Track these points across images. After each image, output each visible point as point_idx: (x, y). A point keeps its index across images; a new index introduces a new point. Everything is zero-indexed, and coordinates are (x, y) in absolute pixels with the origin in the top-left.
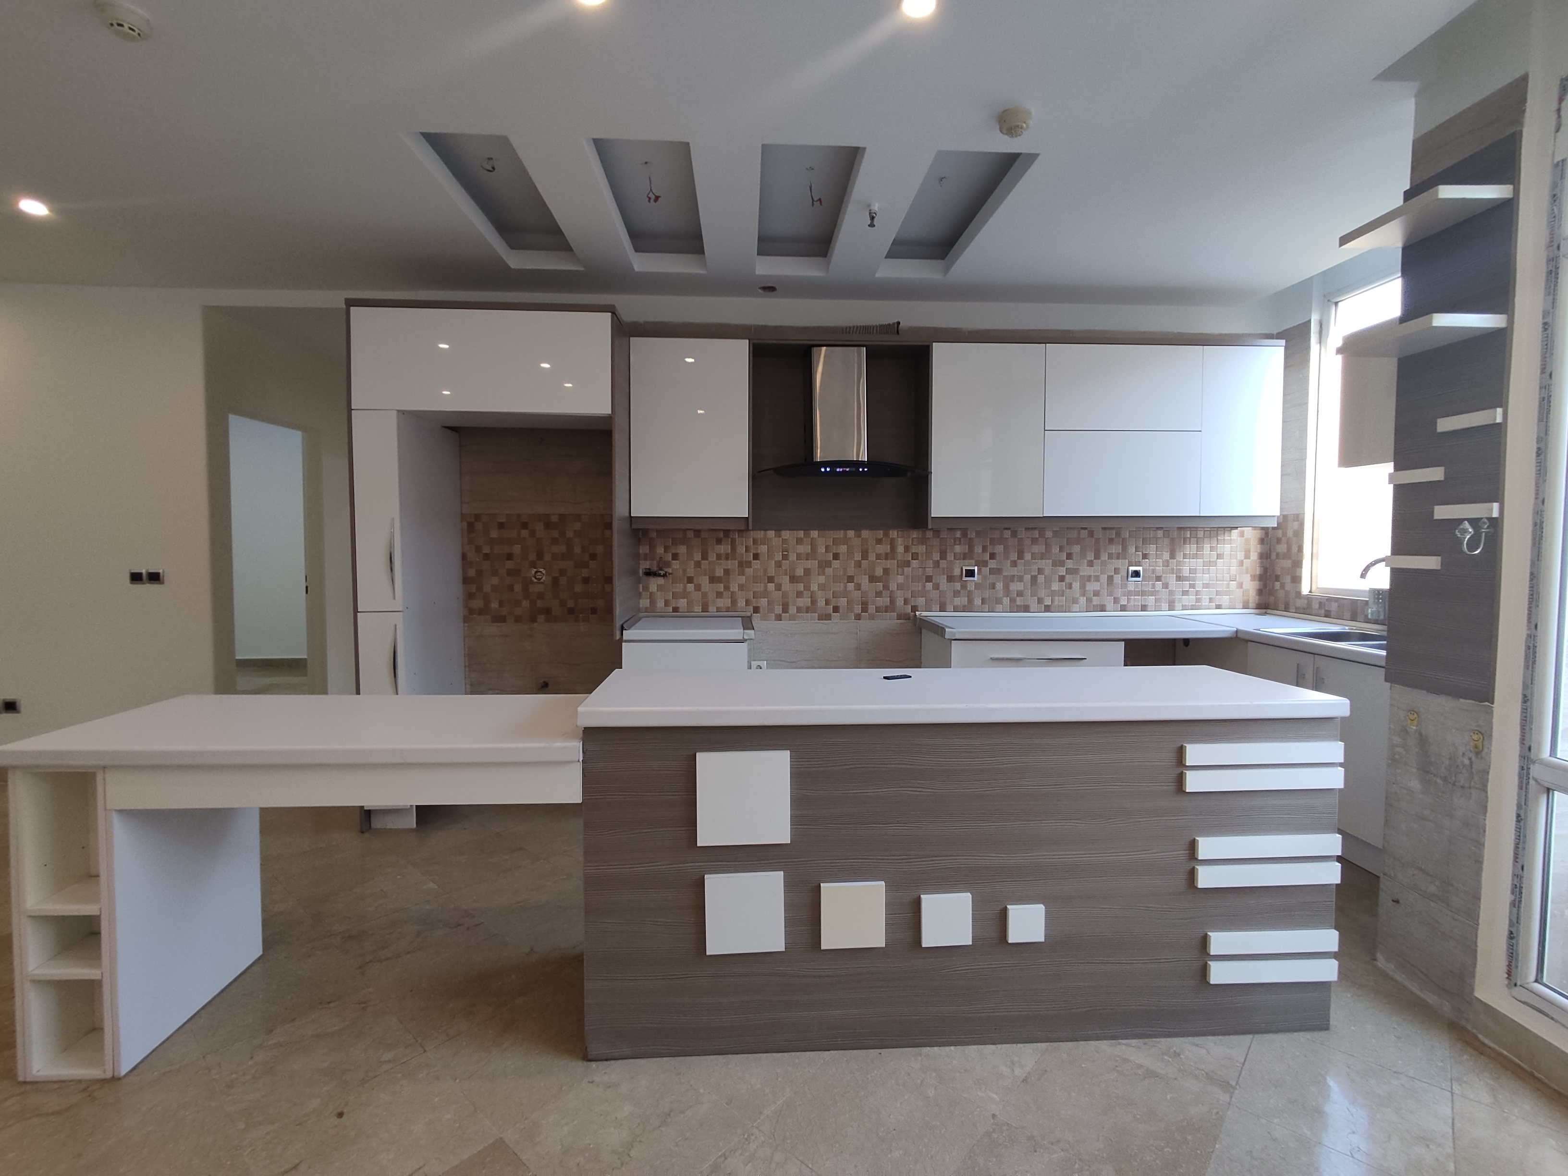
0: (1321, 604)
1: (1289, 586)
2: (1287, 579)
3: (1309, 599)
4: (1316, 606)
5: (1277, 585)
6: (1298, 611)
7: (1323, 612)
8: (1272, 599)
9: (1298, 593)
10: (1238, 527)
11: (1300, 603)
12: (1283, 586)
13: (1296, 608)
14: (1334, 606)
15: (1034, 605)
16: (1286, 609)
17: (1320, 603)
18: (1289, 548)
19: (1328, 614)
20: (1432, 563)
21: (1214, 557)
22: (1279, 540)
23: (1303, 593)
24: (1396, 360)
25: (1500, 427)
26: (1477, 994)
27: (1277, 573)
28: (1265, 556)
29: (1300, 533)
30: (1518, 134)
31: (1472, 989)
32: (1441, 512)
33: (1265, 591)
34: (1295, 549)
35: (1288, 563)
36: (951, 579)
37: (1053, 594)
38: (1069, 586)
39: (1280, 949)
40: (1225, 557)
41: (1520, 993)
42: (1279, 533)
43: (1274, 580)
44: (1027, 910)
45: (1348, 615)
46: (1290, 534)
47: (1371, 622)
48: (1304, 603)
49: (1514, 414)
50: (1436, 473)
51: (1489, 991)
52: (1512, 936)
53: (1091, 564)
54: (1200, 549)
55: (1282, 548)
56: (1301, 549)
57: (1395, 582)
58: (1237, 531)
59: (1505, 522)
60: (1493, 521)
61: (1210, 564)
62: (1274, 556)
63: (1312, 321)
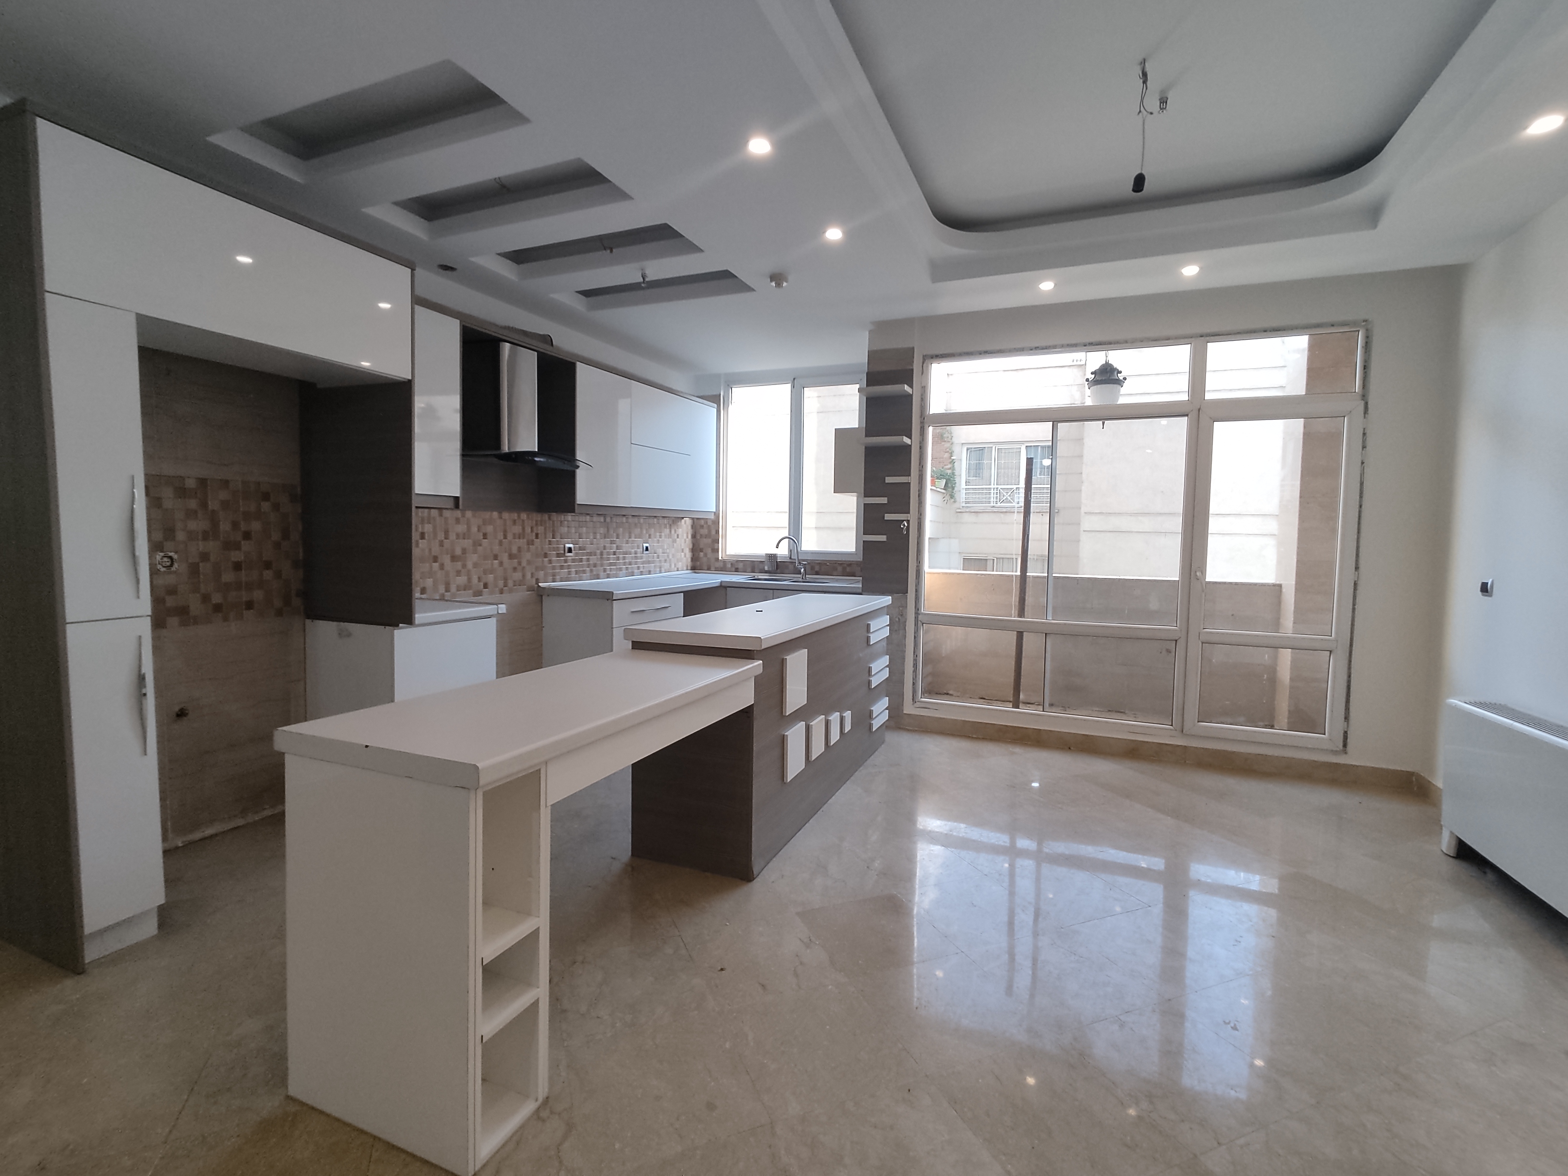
1: (710, 555)
2: (709, 551)
3: (724, 562)
4: (729, 566)
5: (702, 554)
7: (734, 569)
8: (697, 564)
9: (717, 559)
10: (683, 518)
11: (718, 565)
12: (706, 555)
13: (716, 568)
14: (741, 566)
15: (602, 574)
16: (709, 569)
17: (732, 564)
18: (710, 531)
19: (737, 570)
20: (883, 538)
21: (676, 537)
22: (702, 527)
23: (720, 558)
24: (864, 447)
25: (909, 483)
26: (905, 712)
27: (701, 546)
28: (694, 536)
29: (716, 522)
30: (912, 370)
31: (903, 710)
32: (888, 517)
33: (694, 559)
34: (713, 532)
35: (709, 541)
36: (558, 555)
37: (611, 564)
38: (618, 559)
39: (880, 710)
40: (680, 536)
41: (917, 704)
42: (702, 522)
43: (701, 550)
44: (848, 714)
45: (749, 570)
46: (710, 523)
47: (766, 572)
48: (721, 564)
49: (913, 479)
50: (884, 500)
51: (909, 708)
52: (914, 684)
53: (627, 542)
54: (670, 531)
55: (704, 531)
56: (717, 532)
57: (867, 547)
58: (683, 521)
59: (911, 522)
60: (908, 521)
61: (674, 541)
62: (701, 536)
63: (720, 395)
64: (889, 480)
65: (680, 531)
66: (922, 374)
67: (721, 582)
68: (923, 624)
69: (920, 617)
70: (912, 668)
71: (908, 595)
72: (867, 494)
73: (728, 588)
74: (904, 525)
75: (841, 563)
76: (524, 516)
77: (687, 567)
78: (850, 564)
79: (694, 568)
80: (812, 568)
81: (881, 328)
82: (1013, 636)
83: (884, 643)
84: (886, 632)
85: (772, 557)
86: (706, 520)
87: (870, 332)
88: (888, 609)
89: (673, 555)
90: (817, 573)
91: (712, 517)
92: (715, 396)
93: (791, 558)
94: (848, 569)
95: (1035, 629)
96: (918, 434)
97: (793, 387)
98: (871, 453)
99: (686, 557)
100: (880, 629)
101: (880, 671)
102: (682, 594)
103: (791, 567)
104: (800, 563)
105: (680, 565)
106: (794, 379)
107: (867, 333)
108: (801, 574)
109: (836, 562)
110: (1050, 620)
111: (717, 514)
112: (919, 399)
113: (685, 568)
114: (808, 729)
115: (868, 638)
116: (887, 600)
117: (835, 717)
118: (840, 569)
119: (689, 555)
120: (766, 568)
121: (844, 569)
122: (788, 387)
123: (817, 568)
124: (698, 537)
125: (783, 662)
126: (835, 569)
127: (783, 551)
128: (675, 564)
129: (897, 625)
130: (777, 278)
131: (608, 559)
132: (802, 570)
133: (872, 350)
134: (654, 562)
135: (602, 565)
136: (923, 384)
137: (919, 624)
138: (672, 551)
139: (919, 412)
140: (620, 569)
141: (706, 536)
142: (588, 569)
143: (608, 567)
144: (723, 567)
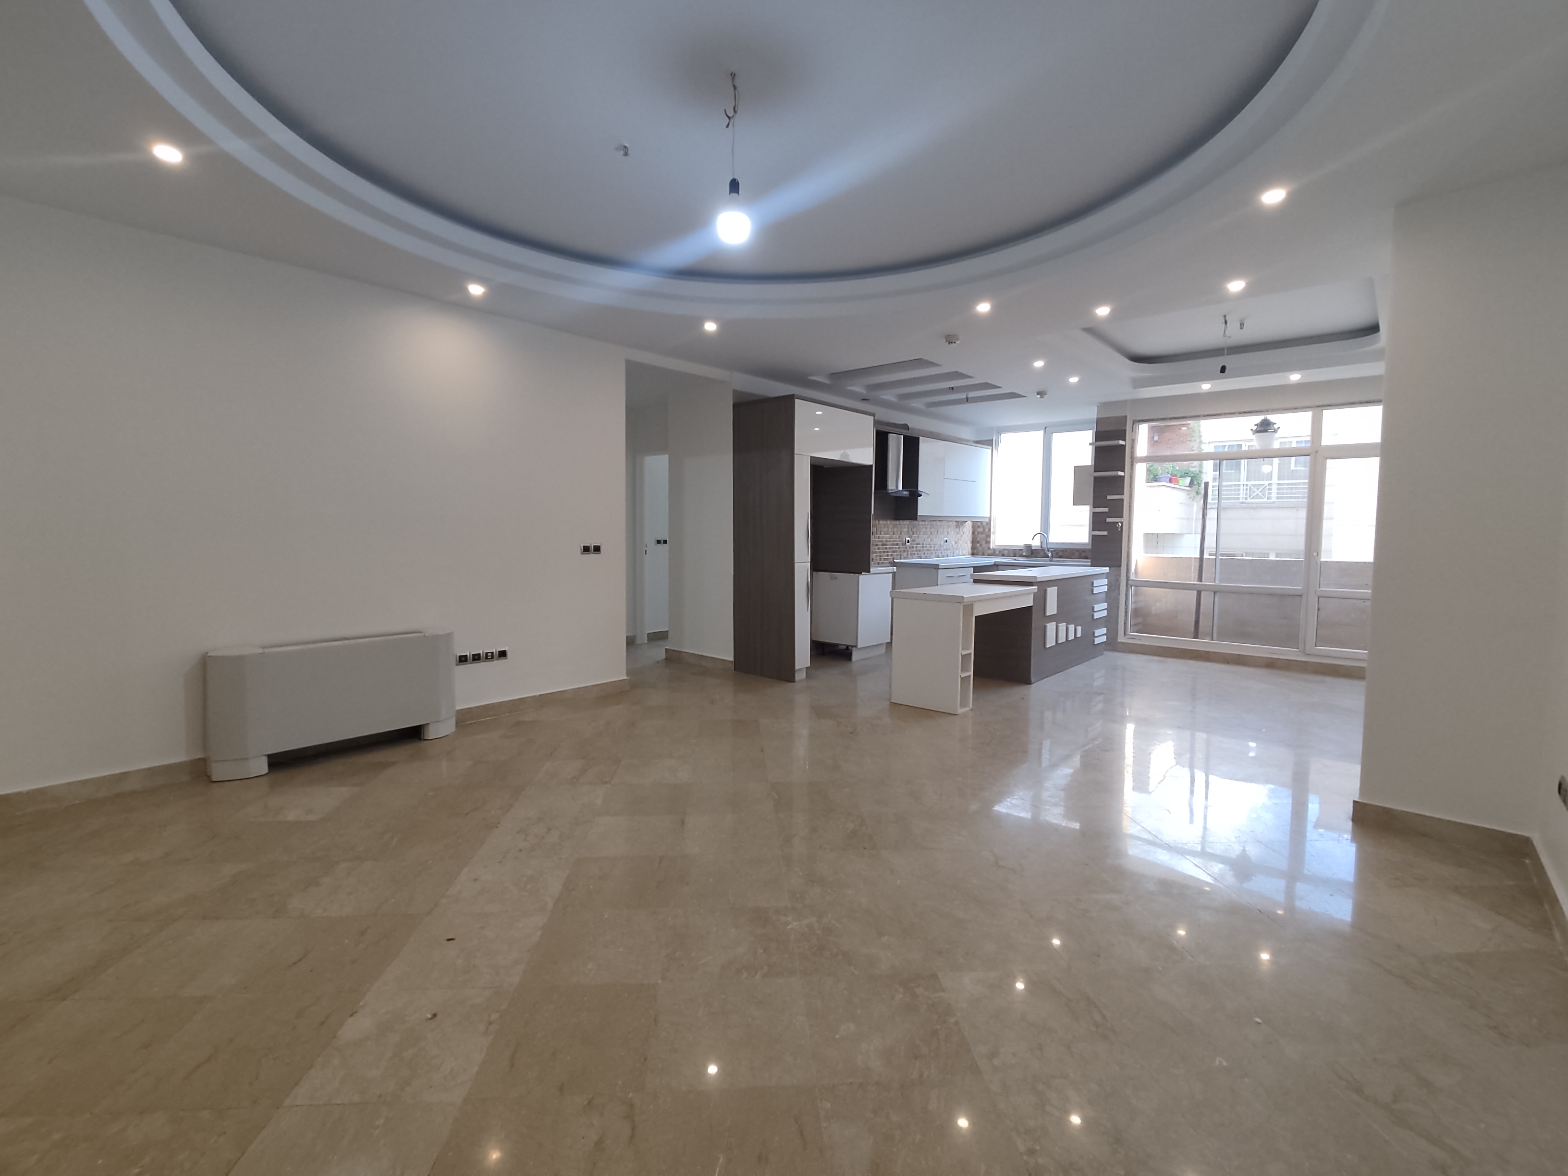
1: (984, 545)
2: (984, 543)
3: (994, 550)
4: (998, 552)
5: (978, 545)
6: (989, 555)
7: (1001, 555)
8: (976, 551)
9: (989, 548)
11: (989, 552)
12: (981, 545)
14: (1006, 552)
15: (923, 556)
16: (984, 554)
17: (1000, 552)
18: (984, 529)
19: (1003, 555)
20: (1105, 533)
21: (962, 534)
22: (979, 527)
23: (991, 548)
24: (1093, 479)
25: (1123, 500)
26: (1119, 641)
27: (978, 539)
28: (973, 533)
29: (989, 524)
30: (1125, 430)
31: (1117, 640)
32: (1108, 520)
33: (973, 548)
34: (987, 530)
35: (983, 536)
36: (903, 544)
37: (927, 550)
38: (931, 547)
39: (1101, 635)
40: (965, 534)
41: (1127, 637)
42: (979, 524)
43: (978, 542)
44: (1079, 628)
45: (1012, 555)
46: (984, 524)
47: (1024, 556)
48: (992, 551)
49: (1126, 497)
50: (1106, 510)
51: (1121, 639)
52: (1125, 624)
53: (936, 537)
54: (959, 530)
55: (980, 530)
56: (990, 530)
57: (1094, 538)
58: (967, 523)
59: (1124, 523)
60: (1122, 523)
61: (961, 536)
62: (978, 533)
63: (993, 440)
64: (1109, 497)
65: (965, 530)
66: (1132, 431)
67: (995, 562)
68: (1131, 586)
69: (1130, 582)
70: (1123, 614)
71: (1122, 568)
72: (1095, 506)
73: (1000, 566)
74: (1119, 525)
75: (1078, 550)
76: (888, 522)
77: (969, 553)
78: (1084, 551)
79: (973, 554)
80: (1057, 554)
81: (1103, 406)
82: (1194, 594)
83: (1104, 595)
84: (1105, 589)
85: (1029, 547)
86: (982, 523)
87: (1098, 407)
88: (1107, 575)
89: (961, 546)
90: (1060, 557)
91: (987, 520)
92: (991, 440)
93: (1042, 547)
94: (1083, 555)
95: (1208, 589)
96: (1130, 468)
97: (1045, 433)
98: (1096, 479)
99: (968, 546)
100: (1101, 586)
101: (1101, 610)
102: (973, 568)
103: (1042, 553)
104: (1048, 550)
105: (964, 552)
106: (1046, 428)
107: (1096, 407)
108: (1048, 557)
109: (1073, 549)
110: (1217, 583)
111: (990, 518)
112: (1130, 446)
113: (967, 554)
114: (1057, 627)
115: (1092, 590)
116: (1106, 570)
117: (1072, 627)
118: (1077, 554)
119: (970, 545)
120: (1024, 554)
121: (1080, 554)
122: (1042, 432)
123: (1060, 554)
124: (976, 533)
125: (1045, 591)
126: (1073, 554)
127: (1036, 543)
128: (962, 552)
129: (1114, 586)
130: (1041, 394)
131: (926, 547)
132: (1050, 555)
133: (1099, 417)
134: (950, 549)
135: (923, 551)
136: (1133, 438)
137: (1129, 586)
138: (960, 542)
139: (1130, 456)
140: (932, 553)
141: (982, 533)
142: (916, 553)
143: (926, 552)
144: (994, 554)
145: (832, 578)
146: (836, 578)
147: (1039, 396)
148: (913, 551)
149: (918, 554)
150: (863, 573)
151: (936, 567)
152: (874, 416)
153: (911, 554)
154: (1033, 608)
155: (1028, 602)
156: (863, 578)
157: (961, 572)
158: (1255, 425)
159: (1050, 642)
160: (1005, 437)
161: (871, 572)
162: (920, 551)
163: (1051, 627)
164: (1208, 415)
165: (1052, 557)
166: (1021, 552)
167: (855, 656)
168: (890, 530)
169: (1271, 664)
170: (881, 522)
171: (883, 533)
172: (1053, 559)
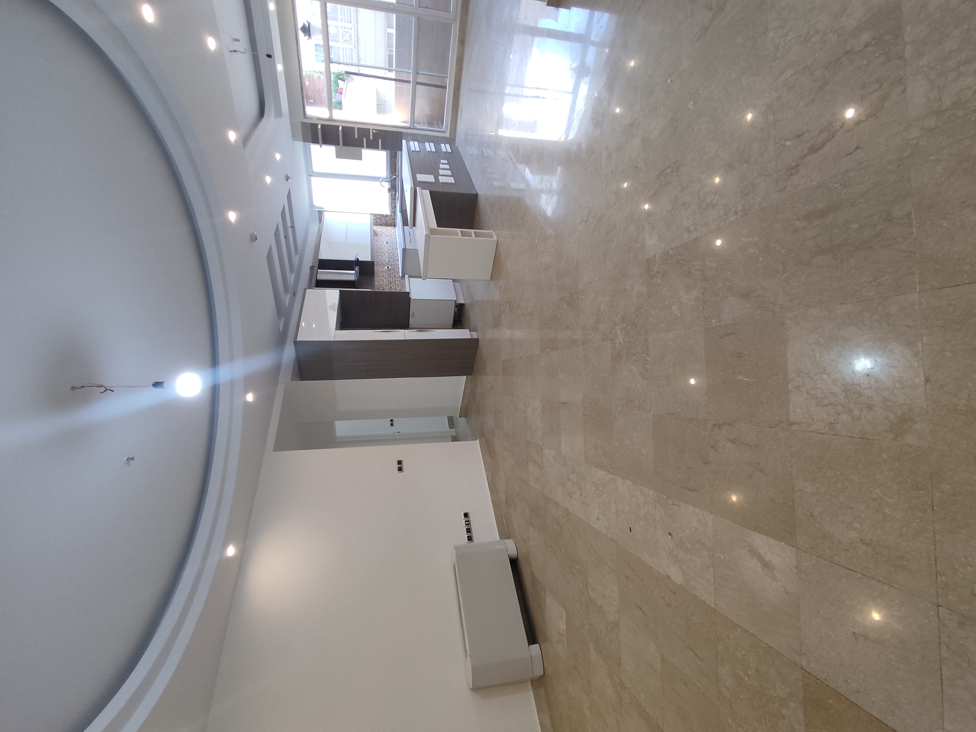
0: (393, 209)
2: (387, 219)
3: (392, 212)
5: (389, 222)
6: (395, 216)
8: (393, 224)
9: (391, 215)
10: (374, 230)
11: (393, 215)
12: (389, 220)
14: (393, 205)
15: (397, 258)
16: (394, 219)
18: (379, 218)
19: (395, 207)
20: (380, 141)
21: (382, 232)
22: (377, 222)
24: (344, 147)
25: (358, 128)
26: (449, 136)
27: (385, 222)
28: (381, 225)
29: (375, 215)
30: (311, 123)
32: (371, 138)
33: (391, 226)
34: (379, 216)
35: (383, 219)
36: (390, 271)
38: (391, 253)
39: (445, 148)
41: (446, 131)
43: (387, 222)
44: (442, 161)
45: (395, 201)
46: (375, 218)
47: (395, 193)
49: (356, 126)
50: (365, 139)
51: (447, 135)
52: (438, 132)
53: (385, 249)
54: (379, 234)
55: (379, 220)
57: (383, 148)
59: (374, 128)
60: (373, 130)
62: (381, 222)
63: (318, 210)
64: (356, 137)
65: (379, 230)
66: (312, 119)
67: (400, 212)
69: (412, 127)
70: (432, 132)
71: (402, 131)
72: (363, 147)
73: (403, 209)
74: (375, 132)
75: (391, 159)
76: (376, 280)
78: (391, 155)
79: (395, 226)
80: (393, 172)
81: (294, 137)
82: (418, 87)
83: (420, 144)
84: (416, 143)
85: (389, 190)
86: (374, 220)
87: (295, 141)
88: (408, 142)
89: (389, 233)
90: (396, 170)
91: (372, 216)
92: (318, 212)
93: (389, 182)
94: (394, 155)
95: (415, 78)
96: (336, 122)
97: (313, 176)
98: (345, 144)
99: (389, 228)
100: (415, 146)
101: (430, 147)
102: (404, 227)
103: (393, 182)
104: (391, 178)
105: (393, 231)
106: (309, 175)
109: (391, 161)
110: (411, 71)
111: (371, 214)
112: (322, 121)
113: (395, 229)
114: (442, 175)
115: (417, 151)
116: (404, 142)
117: (441, 166)
118: (393, 159)
121: (394, 157)
122: (312, 178)
123: (393, 170)
126: (394, 162)
127: (387, 185)
128: (393, 233)
129: (415, 138)
130: (287, 178)
131: (391, 256)
132: (394, 177)
133: (301, 139)
134: (392, 241)
135: (393, 258)
136: (316, 119)
137: (414, 127)
138: (387, 234)
139: (328, 121)
140: (395, 252)
141: (381, 219)
142: (395, 262)
143: (394, 256)
144: (394, 212)
145: (413, 316)
146: (413, 313)
147: (289, 180)
148: (394, 264)
149: (396, 261)
150: (410, 297)
151: (404, 250)
152: (306, 289)
153: (396, 266)
154: (431, 190)
155: (427, 193)
156: (413, 296)
157: (407, 234)
158: (305, 36)
159: (451, 180)
160: (318, 202)
161: (409, 291)
162: (393, 260)
163: (442, 179)
164: (299, 67)
165: (395, 175)
166: (393, 195)
167: (461, 301)
168: (381, 279)
169: (462, 42)
170: (376, 284)
171: (383, 284)
172: (397, 174)
